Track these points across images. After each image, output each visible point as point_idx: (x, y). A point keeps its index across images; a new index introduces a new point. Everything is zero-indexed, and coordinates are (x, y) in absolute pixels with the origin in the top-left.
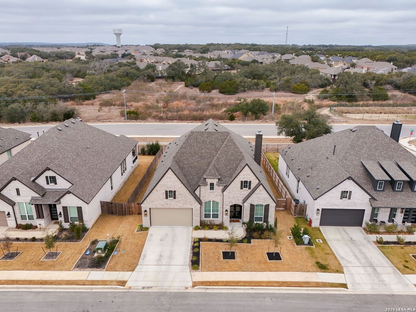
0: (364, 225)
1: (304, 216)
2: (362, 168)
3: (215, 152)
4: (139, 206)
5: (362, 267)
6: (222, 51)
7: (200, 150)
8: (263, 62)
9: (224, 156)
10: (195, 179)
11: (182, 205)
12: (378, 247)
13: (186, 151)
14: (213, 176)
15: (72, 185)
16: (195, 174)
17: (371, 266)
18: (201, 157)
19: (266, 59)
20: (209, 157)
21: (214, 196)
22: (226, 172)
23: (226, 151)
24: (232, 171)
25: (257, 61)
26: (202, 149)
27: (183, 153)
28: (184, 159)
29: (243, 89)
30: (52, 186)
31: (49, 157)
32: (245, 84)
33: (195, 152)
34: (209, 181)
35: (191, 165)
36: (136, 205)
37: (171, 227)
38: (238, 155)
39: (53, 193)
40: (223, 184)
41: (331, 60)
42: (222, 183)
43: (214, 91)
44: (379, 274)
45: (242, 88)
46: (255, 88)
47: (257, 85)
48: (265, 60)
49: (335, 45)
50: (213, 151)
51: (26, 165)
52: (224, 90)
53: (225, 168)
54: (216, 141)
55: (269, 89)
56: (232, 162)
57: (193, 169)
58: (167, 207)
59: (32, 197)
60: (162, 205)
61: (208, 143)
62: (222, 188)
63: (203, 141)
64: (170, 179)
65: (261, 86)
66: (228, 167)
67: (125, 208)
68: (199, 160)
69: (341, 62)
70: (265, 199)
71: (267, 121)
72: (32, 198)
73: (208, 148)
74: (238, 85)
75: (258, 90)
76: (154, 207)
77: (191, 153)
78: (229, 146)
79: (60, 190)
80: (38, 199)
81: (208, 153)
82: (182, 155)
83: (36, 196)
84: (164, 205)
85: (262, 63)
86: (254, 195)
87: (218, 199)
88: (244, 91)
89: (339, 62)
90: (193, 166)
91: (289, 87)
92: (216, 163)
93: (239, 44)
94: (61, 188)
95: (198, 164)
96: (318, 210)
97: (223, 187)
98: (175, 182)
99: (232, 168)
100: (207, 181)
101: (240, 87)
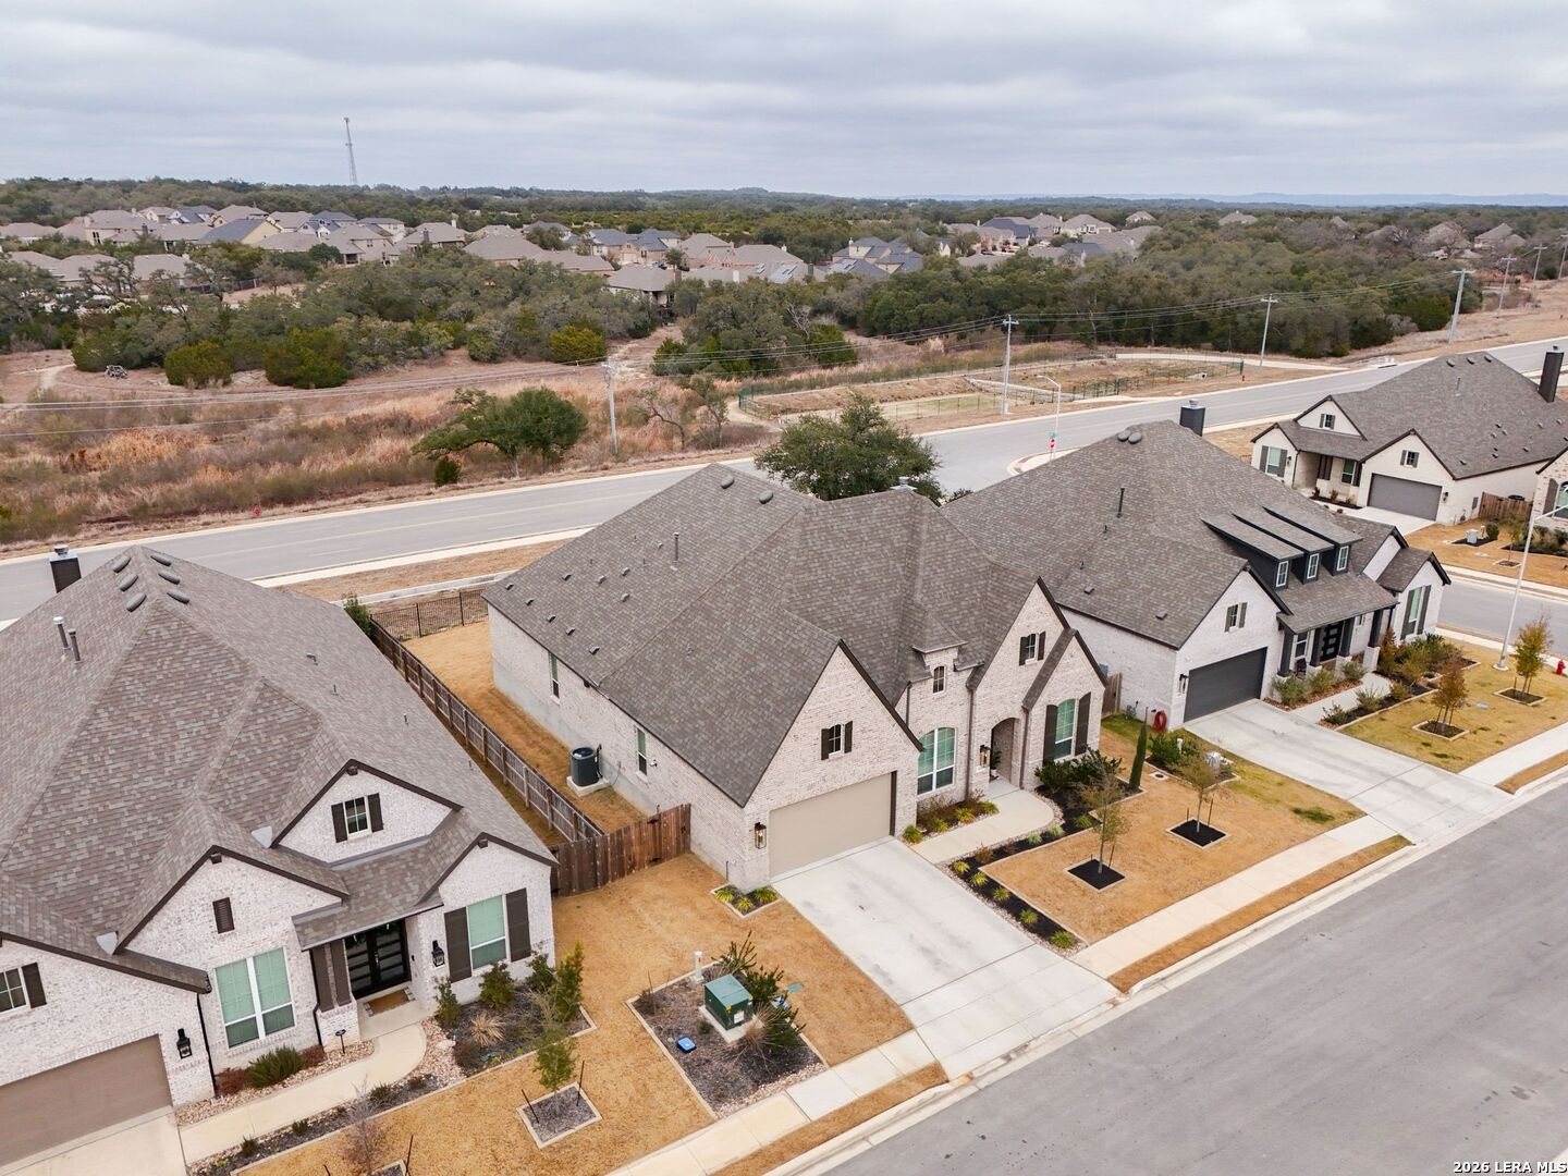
0: (1265, 692)
1: (1115, 713)
2: (1214, 538)
3: (897, 565)
4: (654, 828)
5: (1378, 788)
6: (129, 211)
7: (853, 567)
8: (355, 255)
9: (939, 571)
10: (879, 668)
11: (869, 766)
12: (1340, 731)
13: (812, 578)
14: (944, 642)
15: (448, 810)
16: (871, 652)
17: (1390, 778)
18: (863, 587)
19: (365, 243)
20: (890, 585)
21: (944, 709)
22: (962, 621)
23: (937, 554)
24: (976, 613)
25: (335, 253)
26: (859, 561)
27: (807, 589)
28: (820, 607)
29: (370, 360)
30: (362, 843)
31: (270, 725)
32: (372, 339)
33: (840, 577)
34: (932, 662)
35: (849, 622)
36: (646, 830)
37: (832, 859)
38: (974, 559)
39: (376, 871)
40: (972, 660)
41: (596, 241)
42: (968, 659)
43: (243, 379)
44: (1422, 789)
45: (365, 359)
46: (415, 354)
47: (414, 339)
48: (363, 245)
49: (531, 189)
50: (892, 562)
51: (164, 790)
52: (294, 373)
53: (955, 609)
54: (887, 527)
55: (463, 351)
56: (966, 585)
57: (860, 637)
58: (825, 790)
59: (293, 918)
60: (810, 787)
61: (866, 539)
62: (966, 675)
63: (851, 534)
64: (837, 682)
65: (436, 343)
66: (963, 603)
67: (606, 853)
68: (863, 602)
69: (629, 247)
70: (1082, 680)
71: (605, 463)
72: (299, 921)
73: (872, 555)
74: (345, 347)
75: (425, 361)
76: (785, 803)
77: (831, 583)
78: (937, 533)
79: (397, 851)
80: (331, 918)
81: (879, 570)
82: (808, 596)
83: (316, 906)
84: (814, 785)
85: (352, 257)
86: (1056, 675)
87: (957, 719)
88: (375, 368)
89: (625, 248)
90: (854, 625)
91: (539, 341)
92: (926, 599)
93: (173, 181)
94: (399, 840)
95: (865, 614)
96: (1182, 676)
97: (970, 672)
98: (851, 692)
99: (973, 605)
100: (927, 664)
101: (353, 354)
